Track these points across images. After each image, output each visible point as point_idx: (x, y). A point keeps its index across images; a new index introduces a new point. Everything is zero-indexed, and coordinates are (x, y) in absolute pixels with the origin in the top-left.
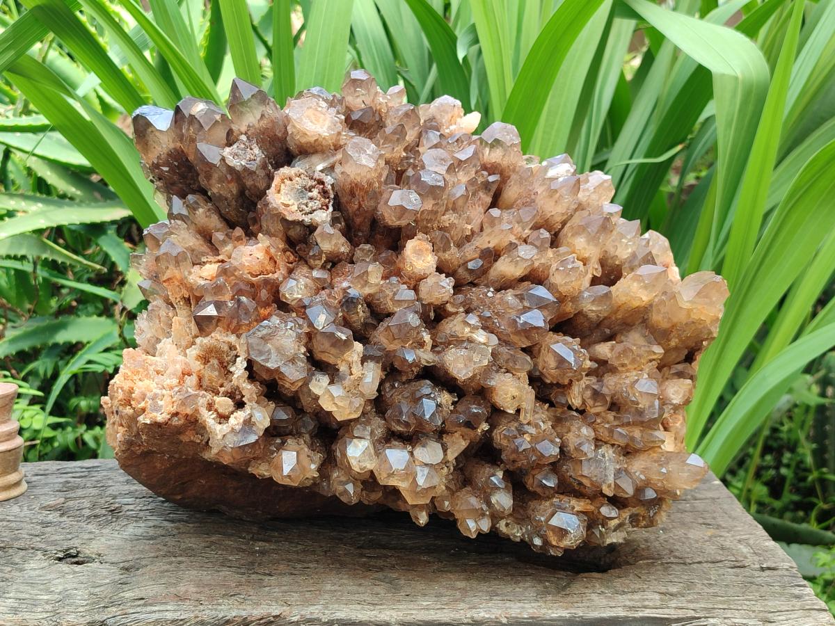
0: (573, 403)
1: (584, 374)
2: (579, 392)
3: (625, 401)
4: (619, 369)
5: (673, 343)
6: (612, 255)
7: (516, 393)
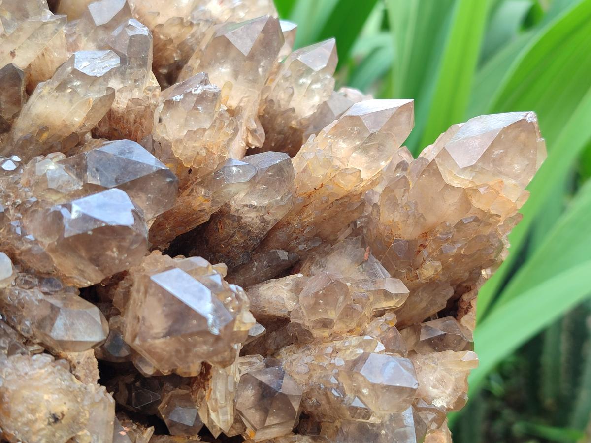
0: (212, 422)
1: (238, 347)
2: (228, 394)
3: (337, 410)
4: (317, 333)
5: (429, 270)
6: (282, 109)
7: (62, 406)
